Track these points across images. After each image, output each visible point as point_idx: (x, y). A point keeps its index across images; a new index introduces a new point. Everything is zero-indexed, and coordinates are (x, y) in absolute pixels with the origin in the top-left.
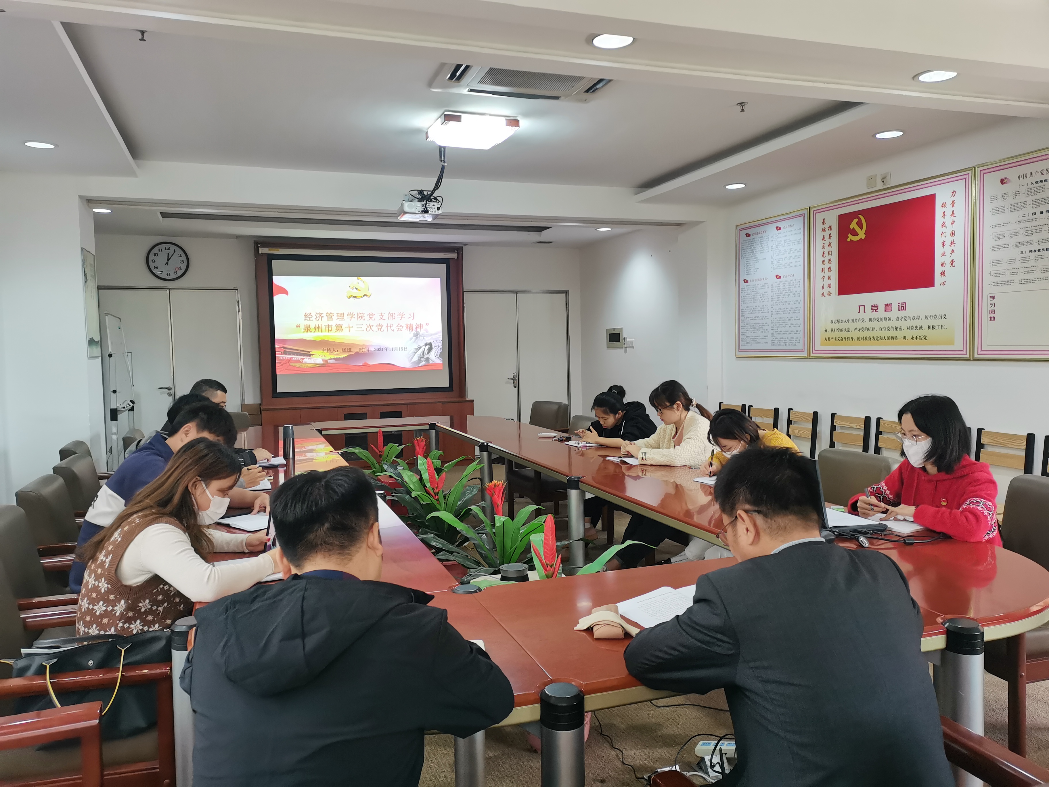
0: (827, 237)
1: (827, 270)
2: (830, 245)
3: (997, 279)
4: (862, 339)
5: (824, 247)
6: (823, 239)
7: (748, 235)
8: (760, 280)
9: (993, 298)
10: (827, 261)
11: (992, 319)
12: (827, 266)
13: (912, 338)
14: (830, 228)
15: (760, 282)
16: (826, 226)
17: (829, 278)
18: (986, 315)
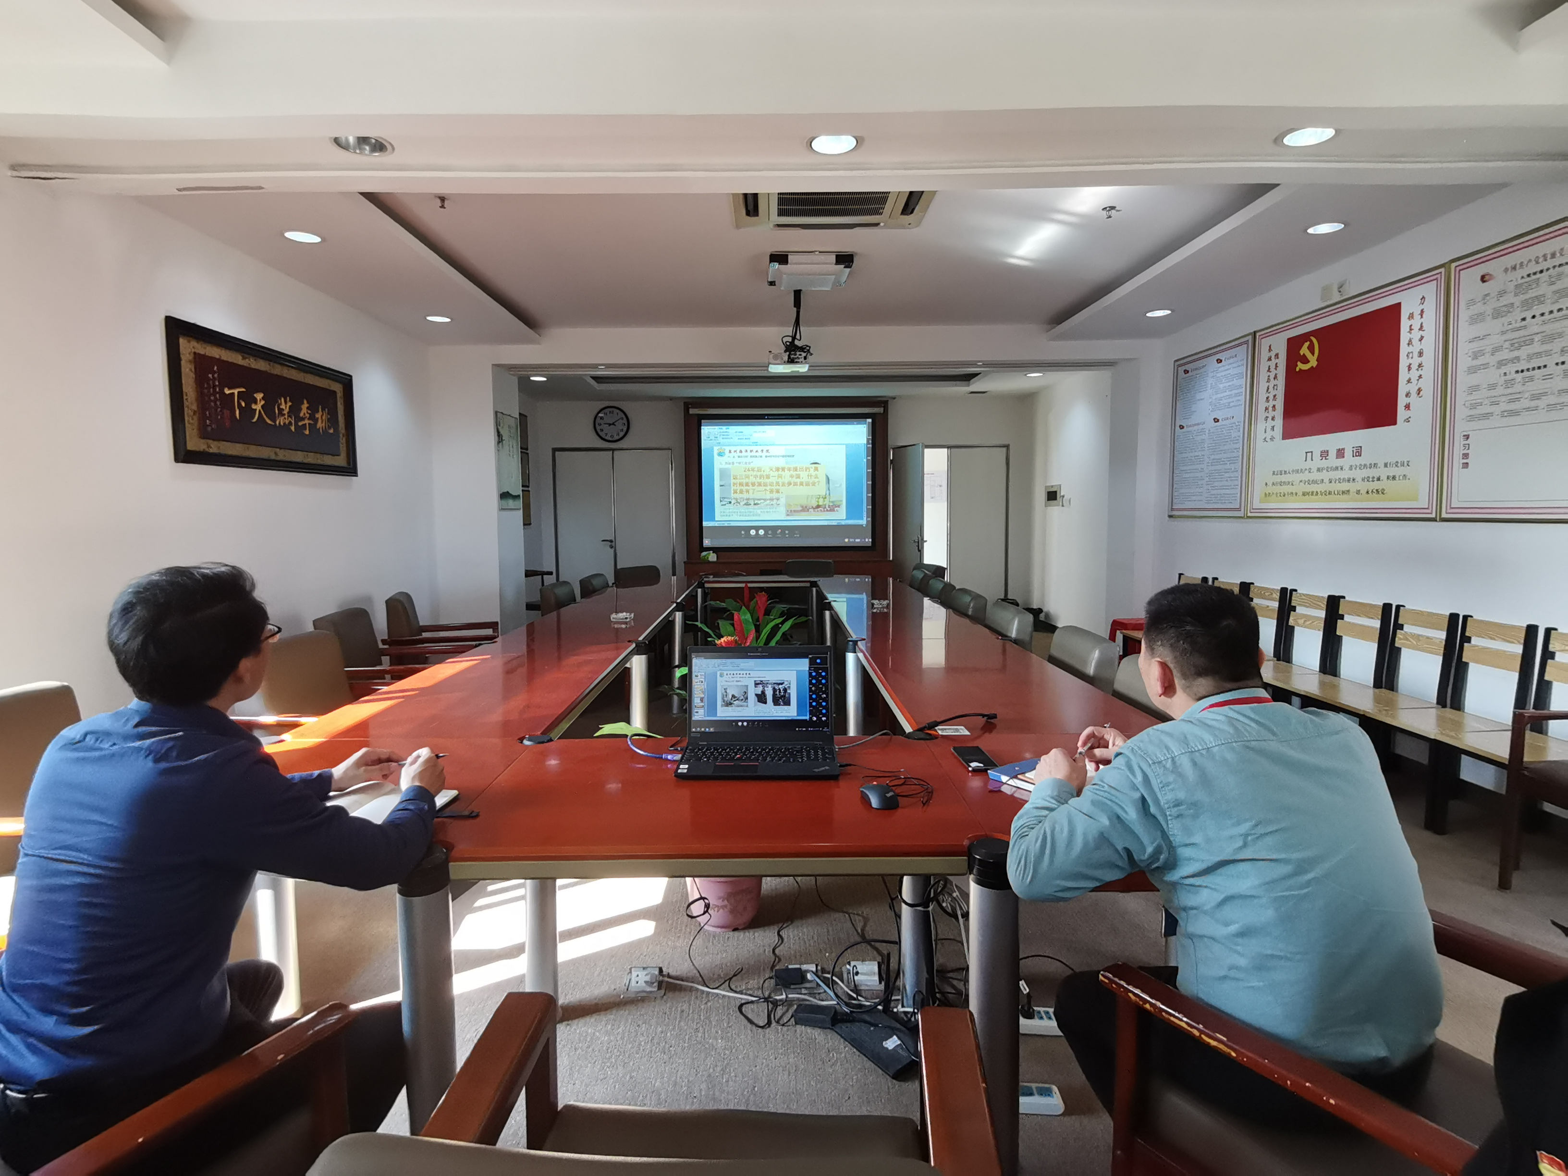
0: (1272, 369)
1: (1271, 409)
2: (1275, 378)
3: (1473, 412)
4: (1308, 494)
5: (1269, 380)
6: (1269, 370)
7: (1186, 372)
8: (1198, 424)
9: (1467, 437)
10: (1272, 398)
11: (1466, 465)
12: (1271, 403)
13: (1368, 492)
14: (1277, 356)
15: (1196, 428)
16: (1273, 354)
17: (1273, 419)
18: (1458, 461)
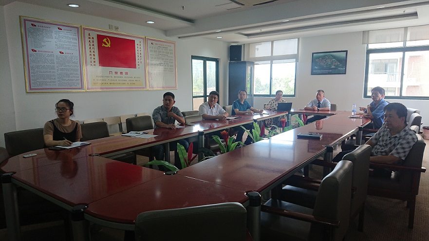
0: (91, 41)
1: (92, 55)
2: (93, 45)
5: (90, 45)
6: (90, 42)
7: (33, 25)
10: (92, 51)
12: (92, 53)
14: (93, 38)
15: (46, 53)
16: (91, 37)
17: (94, 59)
